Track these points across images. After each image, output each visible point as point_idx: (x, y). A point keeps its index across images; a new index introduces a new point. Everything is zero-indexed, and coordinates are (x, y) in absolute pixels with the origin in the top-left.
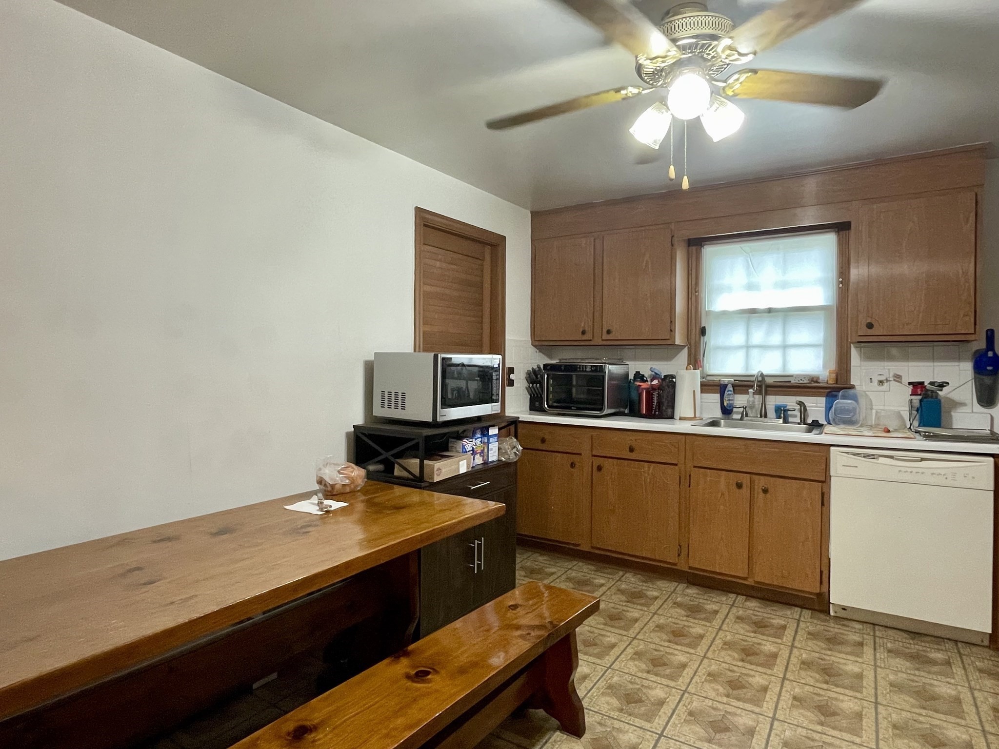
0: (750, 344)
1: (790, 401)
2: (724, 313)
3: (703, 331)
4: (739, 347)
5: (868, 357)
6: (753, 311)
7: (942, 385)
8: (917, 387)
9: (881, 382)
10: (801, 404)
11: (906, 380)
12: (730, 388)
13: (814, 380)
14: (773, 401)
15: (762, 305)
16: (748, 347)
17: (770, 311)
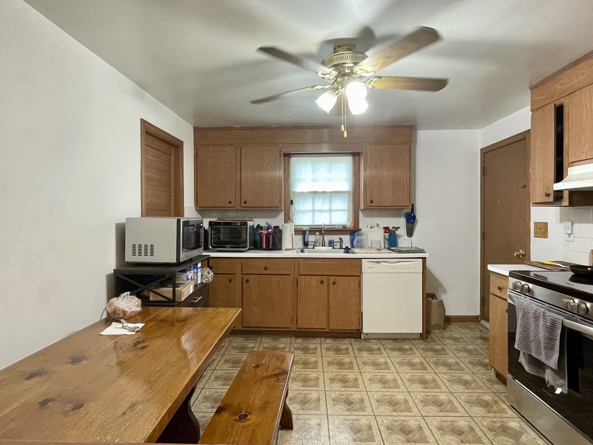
0: (315, 209)
1: (335, 238)
2: (302, 193)
3: (292, 202)
4: (310, 211)
5: (366, 216)
6: (315, 193)
7: (398, 228)
8: (386, 229)
9: (371, 227)
10: (341, 239)
11: (382, 226)
12: (307, 232)
13: (344, 227)
14: (327, 238)
15: (320, 190)
16: (313, 211)
17: (323, 192)
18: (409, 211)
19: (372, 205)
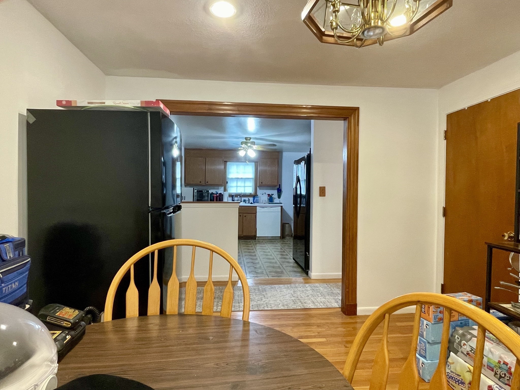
1: (246, 199)
2: (232, 179)
3: (227, 183)
4: (235, 186)
5: (260, 189)
6: (238, 178)
7: (273, 195)
8: (269, 195)
9: (263, 194)
10: (249, 199)
11: (267, 194)
12: (234, 196)
13: (251, 194)
14: (243, 199)
15: (240, 177)
16: (237, 187)
17: (242, 178)
18: (278, 187)
19: (262, 184)
